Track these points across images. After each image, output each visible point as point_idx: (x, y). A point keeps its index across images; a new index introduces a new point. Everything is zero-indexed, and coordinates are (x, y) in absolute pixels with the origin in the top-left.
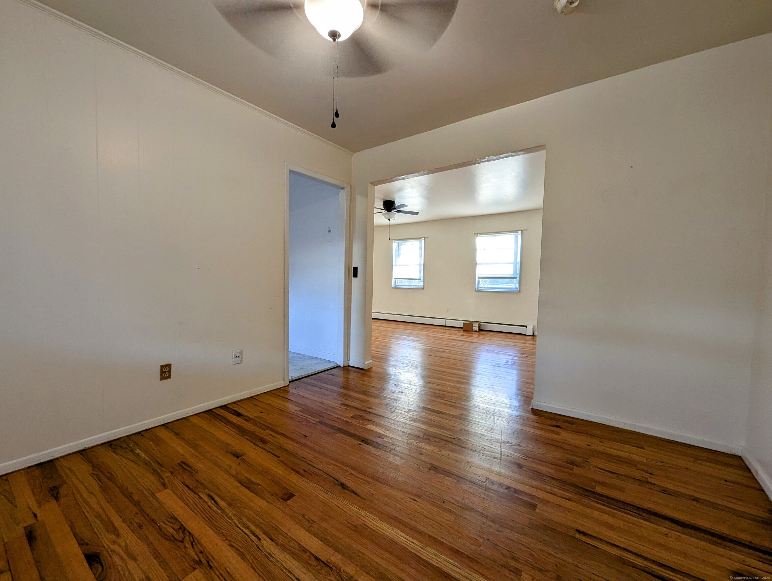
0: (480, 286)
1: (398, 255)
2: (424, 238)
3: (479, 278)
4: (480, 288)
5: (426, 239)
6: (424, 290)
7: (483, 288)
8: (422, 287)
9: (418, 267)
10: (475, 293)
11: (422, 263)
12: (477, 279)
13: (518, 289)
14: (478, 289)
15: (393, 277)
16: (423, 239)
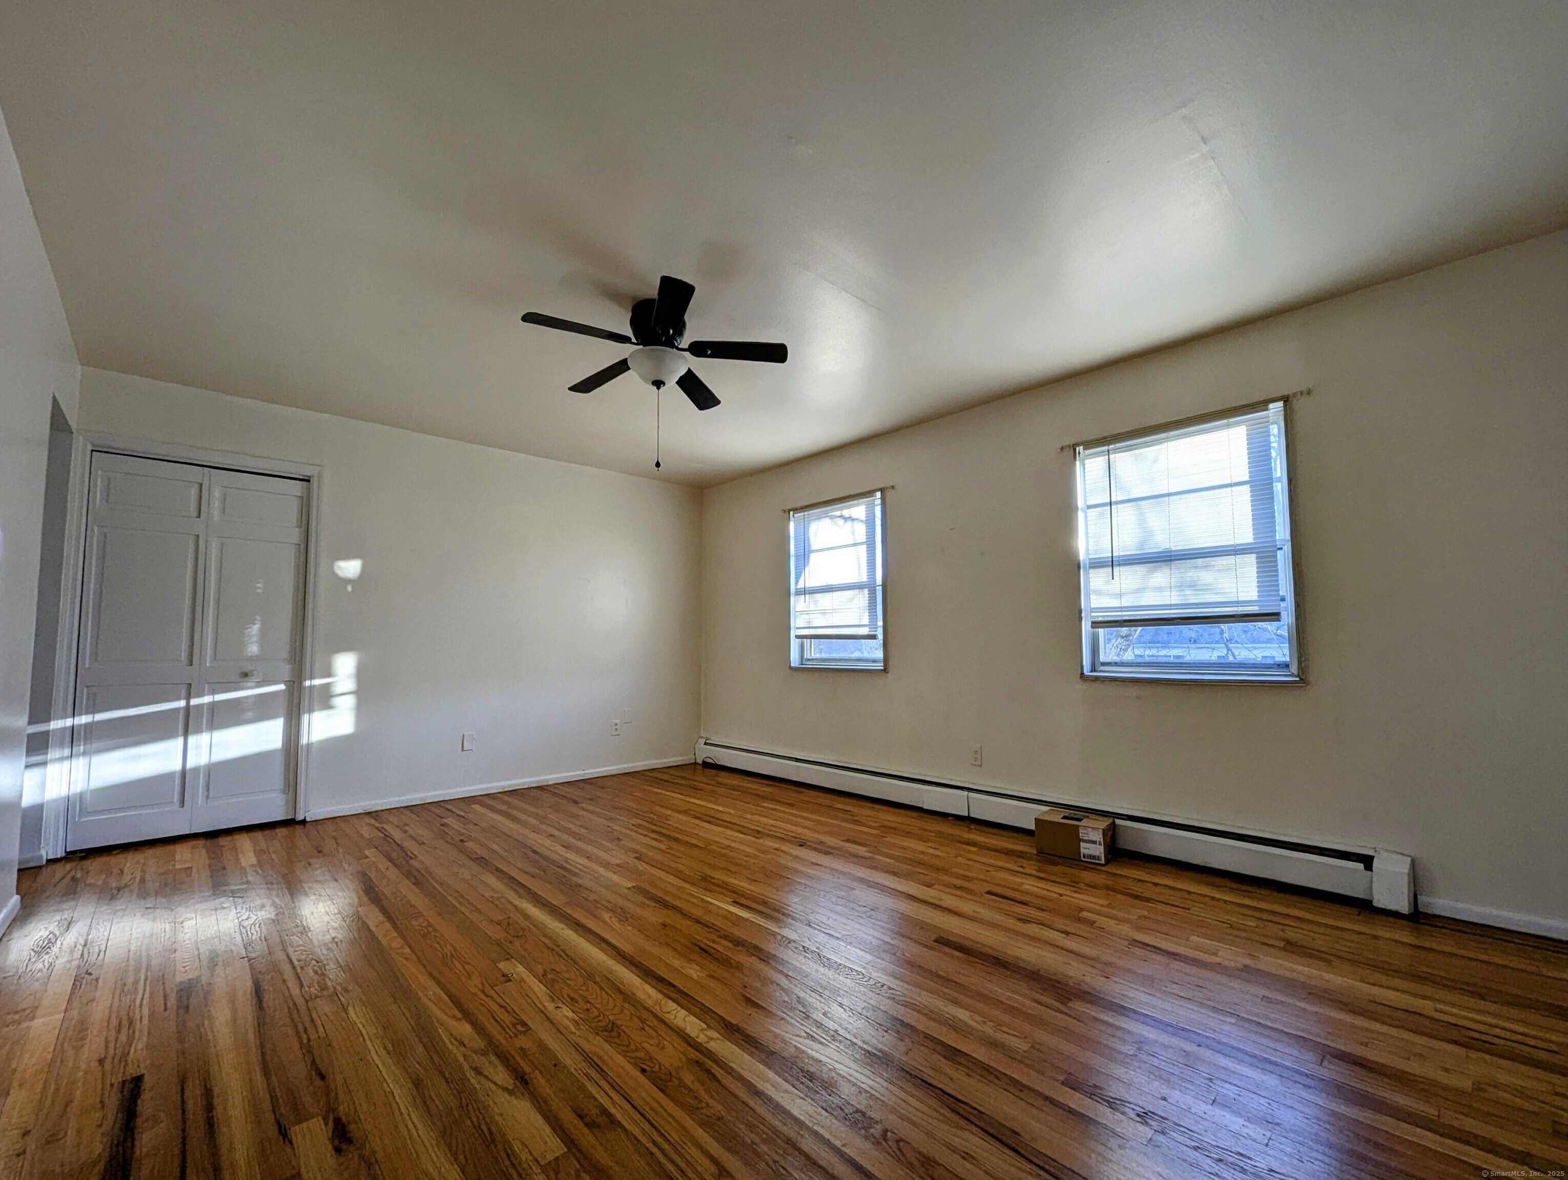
0: (1102, 658)
2: (882, 490)
3: (1096, 624)
4: (1103, 664)
5: (889, 494)
6: (889, 675)
7: (1116, 664)
8: (880, 666)
9: (864, 594)
10: (1081, 687)
11: (879, 579)
12: (1086, 626)
13: (1294, 669)
14: (1093, 669)
15: (794, 631)
16: (878, 494)
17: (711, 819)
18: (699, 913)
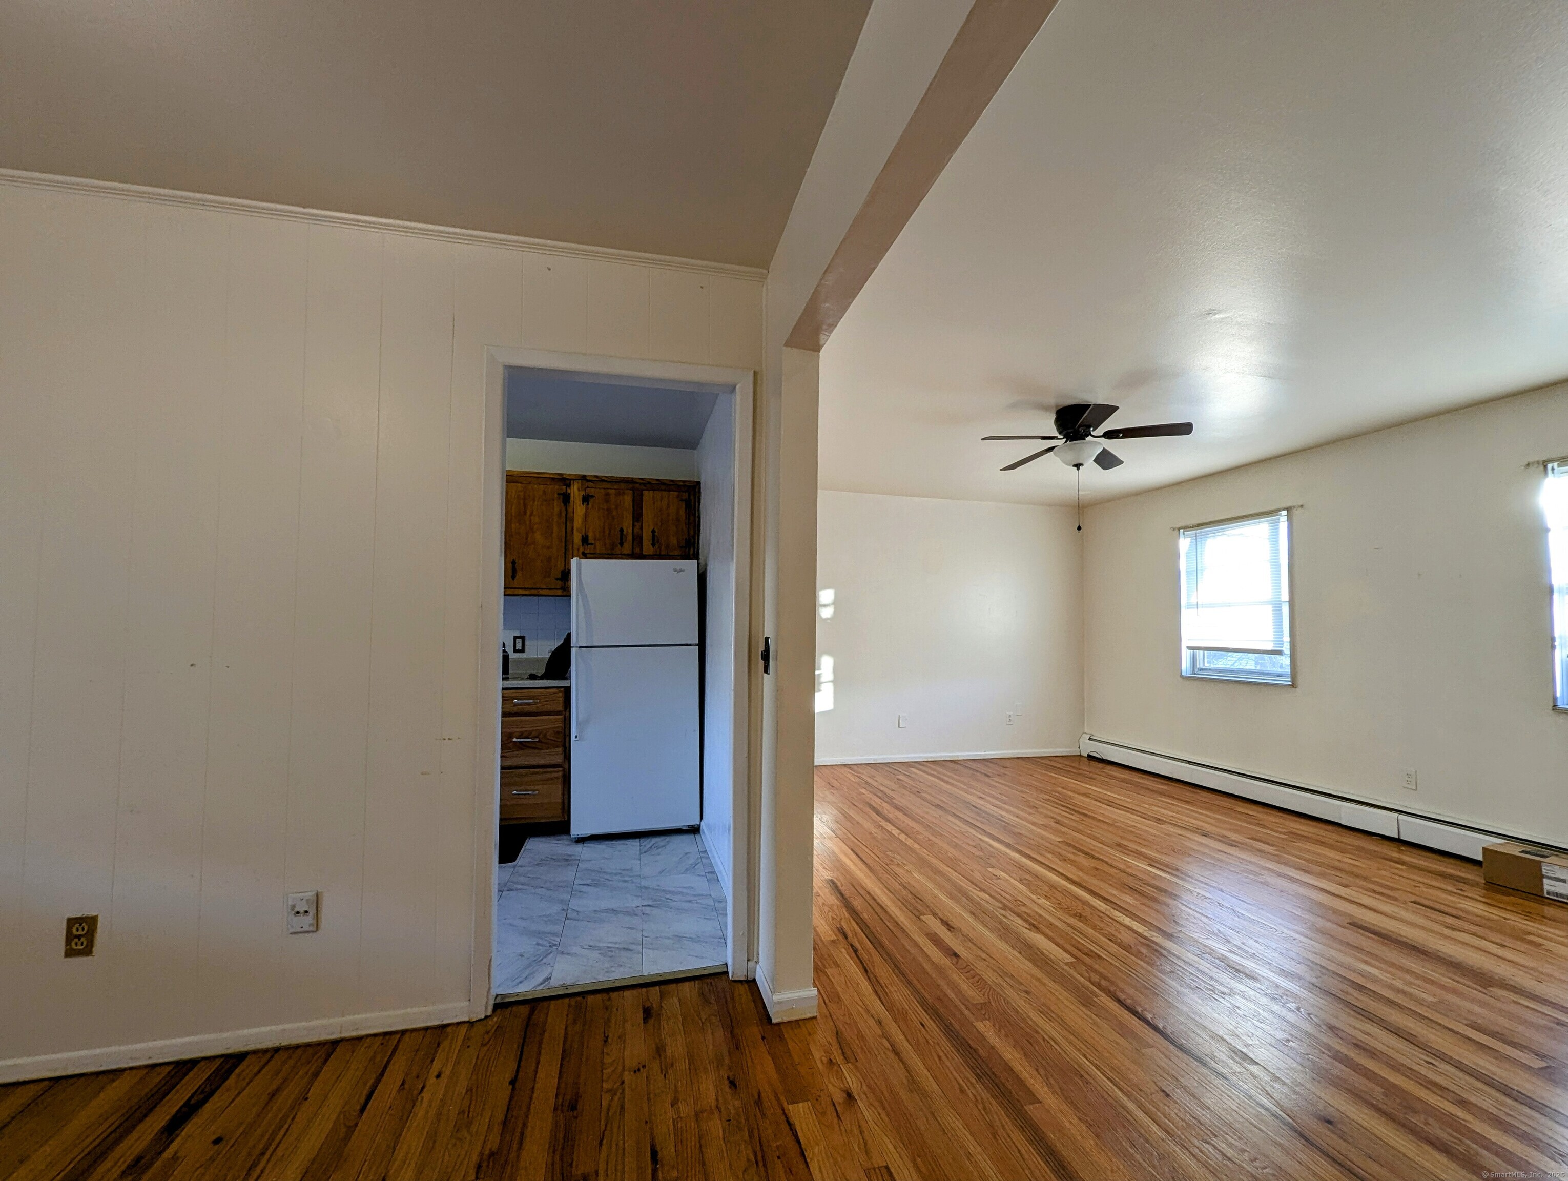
1: (1196, 572)
2: (1288, 509)
5: (1297, 513)
6: (1298, 689)
8: (1287, 681)
9: (1269, 610)
10: (1553, 718)
11: (1285, 596)
15: (1185, 643)
16: (1284, 513)
17: (1111, 803)
18: (1122, 866)
